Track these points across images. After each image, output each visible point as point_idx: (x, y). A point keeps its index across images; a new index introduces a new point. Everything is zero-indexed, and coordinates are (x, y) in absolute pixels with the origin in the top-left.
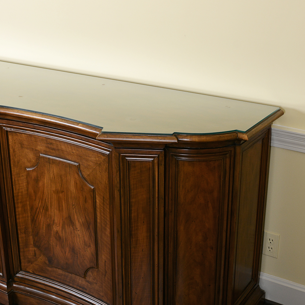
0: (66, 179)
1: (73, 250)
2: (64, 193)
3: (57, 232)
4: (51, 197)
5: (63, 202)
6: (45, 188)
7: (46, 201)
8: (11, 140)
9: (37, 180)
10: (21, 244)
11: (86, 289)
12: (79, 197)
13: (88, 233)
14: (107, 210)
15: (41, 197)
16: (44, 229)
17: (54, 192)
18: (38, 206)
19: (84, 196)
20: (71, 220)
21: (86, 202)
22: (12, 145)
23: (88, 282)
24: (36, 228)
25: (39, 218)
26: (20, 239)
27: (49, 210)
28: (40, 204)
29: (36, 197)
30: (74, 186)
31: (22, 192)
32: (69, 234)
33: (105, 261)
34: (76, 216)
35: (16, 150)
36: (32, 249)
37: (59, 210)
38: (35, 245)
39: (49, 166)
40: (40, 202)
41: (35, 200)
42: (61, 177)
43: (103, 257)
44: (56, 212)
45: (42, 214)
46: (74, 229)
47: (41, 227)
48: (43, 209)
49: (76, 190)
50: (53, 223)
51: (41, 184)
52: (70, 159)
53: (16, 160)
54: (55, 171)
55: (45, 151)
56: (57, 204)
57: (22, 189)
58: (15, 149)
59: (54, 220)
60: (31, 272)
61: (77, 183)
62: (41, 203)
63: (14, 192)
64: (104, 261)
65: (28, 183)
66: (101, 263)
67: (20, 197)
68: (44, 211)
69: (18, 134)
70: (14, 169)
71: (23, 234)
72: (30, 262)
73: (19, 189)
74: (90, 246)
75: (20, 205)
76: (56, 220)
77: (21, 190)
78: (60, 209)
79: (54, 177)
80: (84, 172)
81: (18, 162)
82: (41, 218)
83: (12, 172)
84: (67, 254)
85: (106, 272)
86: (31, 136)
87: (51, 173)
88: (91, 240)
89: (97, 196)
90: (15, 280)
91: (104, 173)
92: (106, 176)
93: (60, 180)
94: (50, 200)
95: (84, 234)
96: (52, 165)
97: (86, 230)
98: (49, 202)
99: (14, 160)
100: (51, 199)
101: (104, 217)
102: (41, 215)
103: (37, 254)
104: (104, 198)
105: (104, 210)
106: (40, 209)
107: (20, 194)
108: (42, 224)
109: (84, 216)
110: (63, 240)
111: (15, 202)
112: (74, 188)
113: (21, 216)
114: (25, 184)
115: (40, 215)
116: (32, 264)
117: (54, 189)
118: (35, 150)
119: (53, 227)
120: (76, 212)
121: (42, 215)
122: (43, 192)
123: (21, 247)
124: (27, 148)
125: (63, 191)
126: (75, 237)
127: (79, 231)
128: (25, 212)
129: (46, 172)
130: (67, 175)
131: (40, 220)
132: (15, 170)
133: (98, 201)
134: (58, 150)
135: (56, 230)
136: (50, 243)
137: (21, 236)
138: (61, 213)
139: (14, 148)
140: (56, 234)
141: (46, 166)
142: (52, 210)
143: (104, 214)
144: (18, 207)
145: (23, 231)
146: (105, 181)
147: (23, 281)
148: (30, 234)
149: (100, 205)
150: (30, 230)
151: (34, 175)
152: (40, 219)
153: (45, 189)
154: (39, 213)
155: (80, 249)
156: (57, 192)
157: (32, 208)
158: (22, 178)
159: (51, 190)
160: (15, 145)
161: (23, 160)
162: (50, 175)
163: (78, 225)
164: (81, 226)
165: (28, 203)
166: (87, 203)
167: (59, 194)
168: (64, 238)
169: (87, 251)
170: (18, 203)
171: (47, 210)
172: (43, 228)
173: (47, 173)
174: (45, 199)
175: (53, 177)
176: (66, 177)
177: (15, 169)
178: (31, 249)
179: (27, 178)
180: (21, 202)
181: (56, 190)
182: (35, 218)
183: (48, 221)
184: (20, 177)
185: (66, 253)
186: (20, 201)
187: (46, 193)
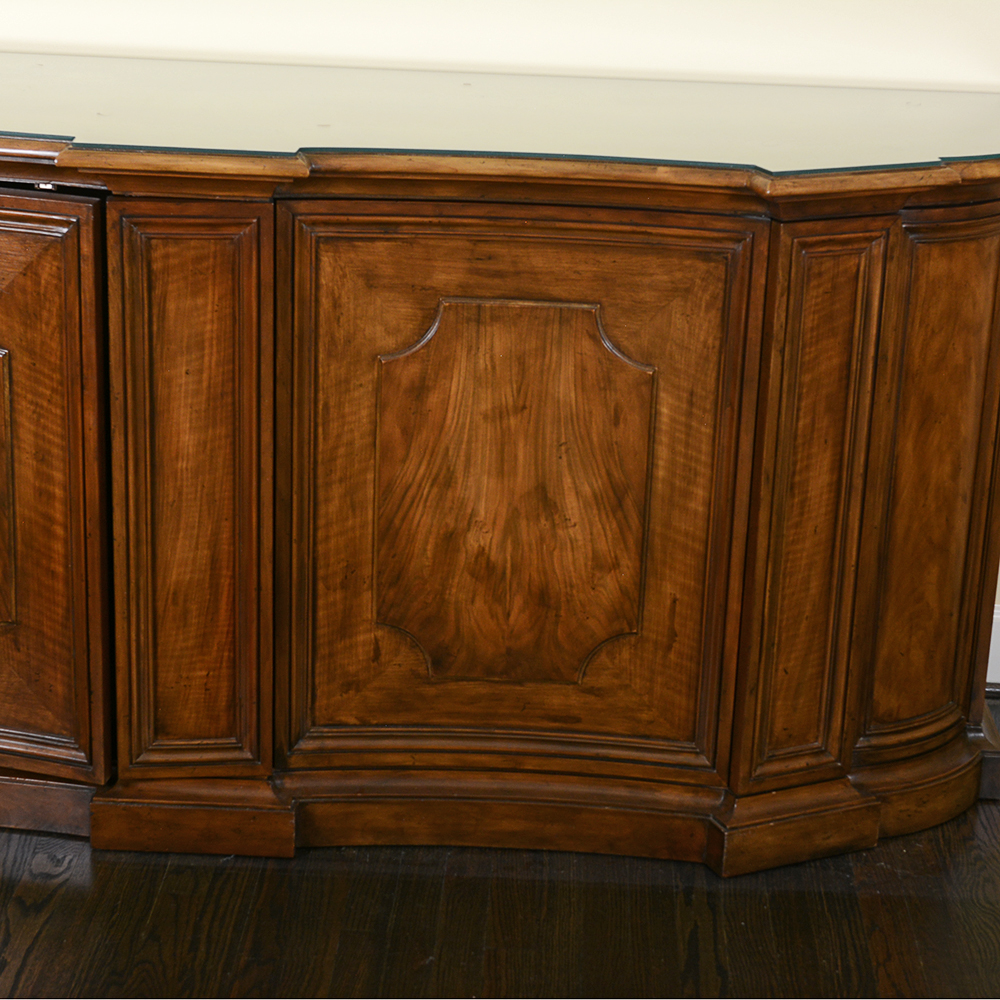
0: (542, 364)
1: (542, 599)
2: (526, 412)
3: (481, 551)
4: (470, 437)
5: (521, 445)
6: (450, 410)
7: (450, 453)
8: (329, 269)
9: (419, 390)
10: (321, 632)
11: (578, 720)
12: (591, 413)
13: (614, 525)
14: (703, 429)
15: (431, 444)
16: (429, 554)
17: (486, 417)
18: (414, 479)
19: (613, 405)
20: (546, 497)
21: (616, 423)
22: (330, 284)
23: (591, 691)
24: (394, 557)
25: (413, 518)
26: (321, 614)
27: (456, 483)
28: (422, 471)
29: (408, 448)
30: (572, 380)
31: (350, 443)
32: (530, 545)
33: (674, 601)
34: (568, 481)
35: (344, 300)
36: (364, 637)
37: (501, 473)
38: (382, 620)
39: (478, 332)
40: (425, 463)
41: (404, 461)
42: (521, 361)
43: (669, 589)
44: (488, 483)
45: (428, 504)
46: (554, 526)
47: (416, 551)
48: (432, 486)
49: (579, 390)
50: (469, 524)
51: (433, 399)
52: (564, 295)
53: (340, 334)
54: (497, 343)
55: (461, 286)
56: (494, 455)
57: (352, 431)
58: (340, 297)
59: (474, 514)
60: (353, 721)
61: (584, 370)
62: (429, 464)
63: (321, 447)
64: (668, 602)
65: (380, 406)
66: (656, 611)
67: (339, 462)
68: (435, 490)
69: (360, 244)
70: (329, 366)
71: (335, 590)
72: (351, 685)
73: (339, 436)
74: (616, 565)
75: (337, 491)
76: (482, 513)
77: (345, 439)
78: (503, 467)
79: (494, 368)
80: (617, 327)
81: (348, 341)
82: (422, 516)
83: (321, 378)
84: (512, 618)
85: (676, 635)
86: (411, 244)
87: (481, 355)
88: (625, 542)
89: (662, 395)
90: (292, 766)
91: (702, 315)
92: (710, 322)
93: (515, 370)
94: (464, 446)
95: (595, 531)
96: (492, 326)
97: (608, 517)
98: (462, 453)
99: (333, 337)
100: (469, 442)
101: (686, 456)
102: (421, 508)
103: (383, 652)
104: (692, 394)
105: (688, 435)
106: (420, 486)
107: (342, 451)
108: (420, 537)
109: (603, 471)
110: (504, 573)
111: (320, 481)
112: (572, 386)
113: (335, 529)
114: (364, 413)
115: (418, 506)
116: (358, 690)
117: (485, 406)
118: (423, 288)
119: (465, 536)
120: (569, 465)
121: (425, 507)
122: (442, 427)
123: (320, 641)
124: (391, 288)
125: (524, 407)
126: (556, 553)
127: (575, 525)
128: (354, 510)
129: (462, 355)
130: (548, 349)
131: (414, 527)
132: (330, 371)
133: (664, 410)
134: (517, 273)
135: (480, 546)
136: (447, 597)
137: (329, 601)
138: (506, 482)
139: (337, 295)
140: (477, 558)
141: (466, 334)
142: (471, 479)
143: (687, 445)
144: (327, 501)
145: (338, 580)
146: (702, 338)
147: (322, 761)
148: (365, 586)
149: (673, 420)
150: (367, 571)
151: (408, 373)
152: (416, 522)
153: (450, 415)
154: (412, 502)
155: (572, 586)
156: (499, 414)
157: (385, 490)
158: (356, 394)
159: (472, 414)
160: (343, 285)
161: (367, 332)
162: (476, 363)
163: (572, 505)
164: (585, 507)
165: (370, 476)
166: (622, 426)
167: (505, 421)
168: (509, 565)
169: (602, 586)
170: (328, 485)
171: (449, 482)
172: (425, 550)
173: (464, 360)
174: (447, 449)
175: (486, 369)
176: (544, 356)
177: (332, 367)
178: (361, 638)
179: (377, 390)
180: (341, 481)
181: (493, 409)
182: (397, 522)
183: (447, 525)
184: (348, 390)
185: (509, 615)
186: (336, 476)
187: (450, 427)
